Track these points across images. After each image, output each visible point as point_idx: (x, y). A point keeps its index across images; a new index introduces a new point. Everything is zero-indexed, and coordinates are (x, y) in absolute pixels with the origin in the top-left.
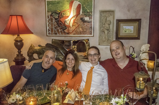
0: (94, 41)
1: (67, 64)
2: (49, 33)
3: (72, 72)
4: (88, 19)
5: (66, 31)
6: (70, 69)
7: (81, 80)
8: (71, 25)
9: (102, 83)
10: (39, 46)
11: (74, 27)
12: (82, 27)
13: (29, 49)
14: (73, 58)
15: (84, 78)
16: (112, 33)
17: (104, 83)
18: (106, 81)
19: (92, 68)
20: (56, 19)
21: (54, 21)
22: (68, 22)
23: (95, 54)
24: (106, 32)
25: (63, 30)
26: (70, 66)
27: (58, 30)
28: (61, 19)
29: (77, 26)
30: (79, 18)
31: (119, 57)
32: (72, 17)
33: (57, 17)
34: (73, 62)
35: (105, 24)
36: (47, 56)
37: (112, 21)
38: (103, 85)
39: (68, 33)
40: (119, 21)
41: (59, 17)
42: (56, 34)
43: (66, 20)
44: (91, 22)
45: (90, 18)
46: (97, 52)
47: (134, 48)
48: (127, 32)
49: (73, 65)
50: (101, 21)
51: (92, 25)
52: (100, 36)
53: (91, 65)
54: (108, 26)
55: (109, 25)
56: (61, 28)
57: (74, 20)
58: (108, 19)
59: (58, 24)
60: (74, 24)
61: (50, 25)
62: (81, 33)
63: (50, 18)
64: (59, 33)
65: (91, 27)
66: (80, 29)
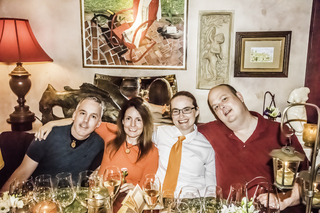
1: (126, 130)
2: (88, 62)
3: (137, 148)
4: (175, 31)
5: (126, 56)
6: (132, 141)
8: (137, 44)
10: (66, 89)
11: (144, 49)
12: (160, 49)
13: (44, 96)
16: (225, 61)
18: (211, 168)
19: (181, 140)
20: (103, 30)
21: (99, 34)
22: (130, 37)
23: (186, 109)
24: (214, 60)
25: (120, 55)
26: (132, 134)
27: (108, 55)
28: (115, 31)
29: (149, 46)
30: (154, 27)
31: (232, 118)
33: (106, 26)
35: (210, 42)
36: (83, 112)
38: (204, 176)
39: (130, 62)
40: (242, 36)
41: (110, 24)
42: (104, 63)
43: (127, 31)
44: (181, 37)
45: (178, 29)
48: (260, 60)
49: (139, 132)
50: (202, 35)
51: (182, 44)
52: (200, 68)
53: (179, 133)
54: (217, 46)
55: (220, 43)
56: (115, 51)
57: (143, 33)
58: (218, 31)
59: (107, 41)
60: (144, 42)
61: (91, 43)
62: (158, 61)
63: (90, 27)
64: (110, 60)
65: (181, 49)
66: (157, 53)
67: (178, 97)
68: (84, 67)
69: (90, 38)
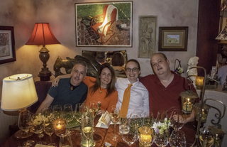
0: (132, 53)
2: (79, 44)
5: (99, 40)
7: (116, 100)
8: (105, 33)
9: (142, 104)
10: (68, 58)
11: (109, 36)
12: (118, 36)
13: (56, 62)
15: (121, 98)
16: (153, 42)
17: (145, 104)
18: (147, 101)
19: (130, 86)
20: (87, 26)
21: (85, 29)
22: (101, 30)
23: (135, 69)
24: (147, 42)
25: (96, 39)
27: (89, 40)
28: (93, 27)
29: (112, 34)
30: (114, 25)
33: (89, 24)
35: (145, 32)
36: (76, 71)
37: (154, 29)
38: (143, 106)
39: (101, 43)
40: (162, 29)
41: (90, 23)
42: (87, 44)
43: (100, 27)
44: (129, 30)
45: (127, 25)
46: (136, 66)
47: (180, 62)
48: (172, 42)
50: (140, 29)
51: (129, 33)
53: (129, 82)
54: (149, 35)
55: (151, 33)
56: (93, 38)
57: (109, 28)
58: (149, 26)
59: (89, 32)
60: (109, 32)
61: (80, 34)
62: (116, 43)
63: (80, 25)
64: (90, 43)
65: (129, 36)
66: (116, 38)
67: (130, 62)
68: (77, 46)
69: (80, 31)
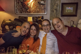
1: (31, 33)
2: (17, 12)
4: (43, 3)
5: (28, 10)
8: (32, 7)
9: (53, 46)
11: (34, 8)
12: (39, 8)
14: (35, 29)
15: (41, 43)
16: (58, 12)
17: (55, 46)
21: (20, 4)
22: (30, 5)
24: (55, 11)
25: (26, 10)
26: (32, 35)
27: (23, 10)
28: (25, 3)
29: (35, 7)
30: (37, 1)
31: (60, 29)
32: (33, 1)
33: (22, 1)
34: (35, 32)
35: (54, 6)
37: (59, 4)
38: (54, 47)
39: (30, 12)
40: (63, 4)
42: (21, 13)
43: (29, 3)
44: (45, 5)
47: (74, 22)
48: (69, 11)
49: (35, 34)
52: (51, 14)
53: (45, 33)
54: (56, 7)
55: (57, 6)
56: (25, 9)
57: (34, 3)
59: (23, 6)
60: (34, 6)
61: (18, 7)
62: (38, 12)
63: (17, 1)
64: (23, 12)
65: (45, 8)
66: (38, 9)
68: (15, 14)
69: (17, 5)
